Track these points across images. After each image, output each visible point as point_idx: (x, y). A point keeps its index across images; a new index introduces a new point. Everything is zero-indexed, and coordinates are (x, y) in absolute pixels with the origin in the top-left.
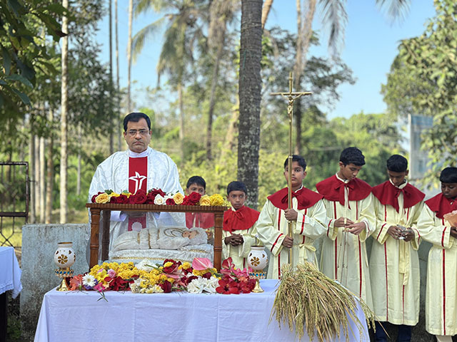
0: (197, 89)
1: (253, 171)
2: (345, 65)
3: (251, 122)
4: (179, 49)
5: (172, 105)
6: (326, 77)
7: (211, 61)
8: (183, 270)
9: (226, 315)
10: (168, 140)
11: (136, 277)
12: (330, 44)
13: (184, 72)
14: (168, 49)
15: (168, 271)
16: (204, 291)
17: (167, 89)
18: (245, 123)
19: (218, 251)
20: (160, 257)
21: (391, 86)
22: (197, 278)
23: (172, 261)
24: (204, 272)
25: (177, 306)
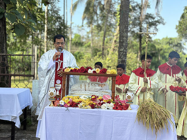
0: (98, 26)
1: (124, 60)
2: (161, 17)
3: (124, 40)
4: (91, 10)
5: (88, 33)
6: (153, 22)
7: (104, 15)
8: (99, 100)
9: (117, 119)
10: (86, 47)
11: (81, 102)
12: (156, 8)
13: (93, 19)
14: (87, 10)
15: (93, 100)
16: (108, 109)
17: (86, 26)
18: (122, 41)
19: (113, 92)
20: (90, 94)
21: (180, 26)
22: (105, 103)
23: (95, 96)
24: (108, 101)
25: (97, 114)
